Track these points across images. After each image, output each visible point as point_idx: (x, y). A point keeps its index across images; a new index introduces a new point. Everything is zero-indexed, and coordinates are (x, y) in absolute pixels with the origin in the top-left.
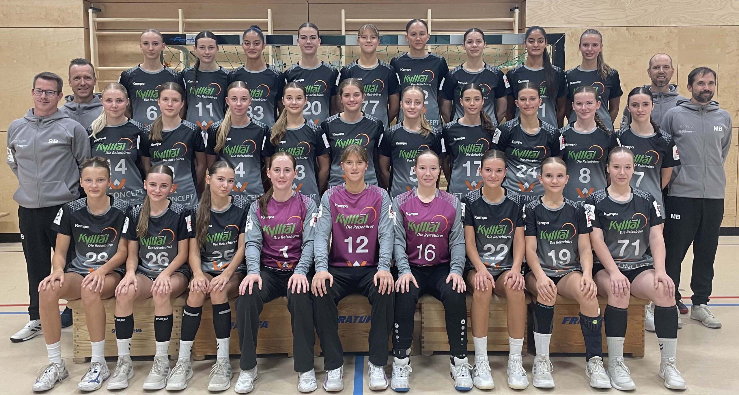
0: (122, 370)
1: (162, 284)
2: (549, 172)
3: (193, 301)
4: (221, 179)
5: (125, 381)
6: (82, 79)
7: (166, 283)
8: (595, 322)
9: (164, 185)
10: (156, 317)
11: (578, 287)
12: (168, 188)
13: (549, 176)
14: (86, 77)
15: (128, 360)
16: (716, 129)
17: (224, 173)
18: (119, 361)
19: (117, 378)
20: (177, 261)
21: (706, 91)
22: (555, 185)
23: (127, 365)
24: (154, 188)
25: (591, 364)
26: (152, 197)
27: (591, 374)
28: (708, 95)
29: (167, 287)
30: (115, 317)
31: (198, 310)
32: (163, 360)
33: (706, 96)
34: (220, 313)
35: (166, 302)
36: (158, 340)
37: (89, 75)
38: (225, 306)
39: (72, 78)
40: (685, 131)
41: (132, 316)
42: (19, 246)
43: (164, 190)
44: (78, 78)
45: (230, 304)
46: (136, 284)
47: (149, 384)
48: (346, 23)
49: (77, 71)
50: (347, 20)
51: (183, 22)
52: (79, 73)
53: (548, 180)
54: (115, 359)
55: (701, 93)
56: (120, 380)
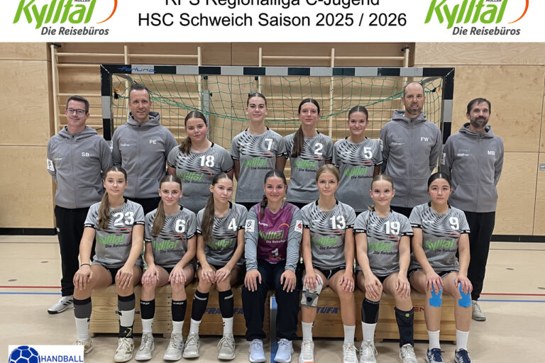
0: (147, 344)
1: (177, 275)
2: (377, 188)
3: (202, 287)
4: (222, 188)
5: (150, 354)
6: (140, 103)
7: (181, 274)
8: (407, 315)
9: (174, 192)
10: (173, 301)
11: (394, 287)
12: (177, 194)
13: (377, 191)
14: (144, 101)
15: (150, 335)
16: (489, 153)
17: (224, 183)
18: (143, 337)
19: (144, 351)
20: (188, 256)
21: (481, 117)
22: (382, 200)
23: (151, 340)
24: (167, 195)
25: (404, 350)
26: (165, 202)
27: (403, 357)
28: (483, 120)
29: (181, 277)
30: (141, 301)
31: (206, 295)
32: (178, 336)
33: (481, 122)
34: (226, 298)
35: (181, 290)
36: (175, 319)
37: (146, 99)
38: (228, 293)
39: (132, 102)
40: (462, 155)
41: (154, 301)
42: (55, 238)
43: (175, 196)
44: (137, 102)
45: (232, 291)
46: (158, 275)
47: (169, 356)
48: (263, 60)
49: (136, 96)
50: (264, 57)
51: (128, 57)
52: (138, 98)
53: (376, 195)
54: (140, 335)
55: (477, 119)
56: (146, 353)
